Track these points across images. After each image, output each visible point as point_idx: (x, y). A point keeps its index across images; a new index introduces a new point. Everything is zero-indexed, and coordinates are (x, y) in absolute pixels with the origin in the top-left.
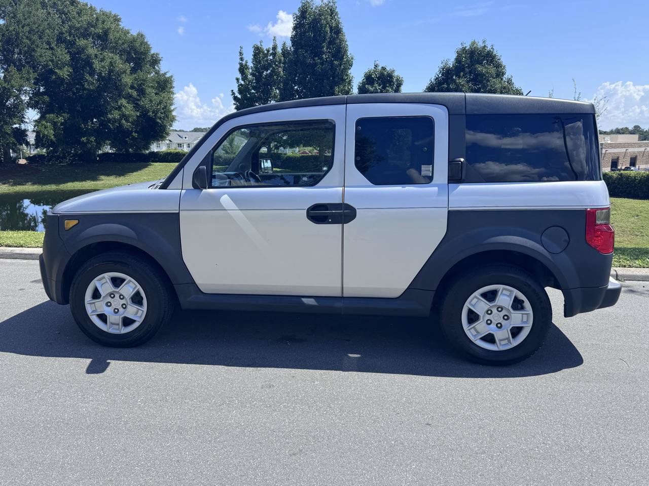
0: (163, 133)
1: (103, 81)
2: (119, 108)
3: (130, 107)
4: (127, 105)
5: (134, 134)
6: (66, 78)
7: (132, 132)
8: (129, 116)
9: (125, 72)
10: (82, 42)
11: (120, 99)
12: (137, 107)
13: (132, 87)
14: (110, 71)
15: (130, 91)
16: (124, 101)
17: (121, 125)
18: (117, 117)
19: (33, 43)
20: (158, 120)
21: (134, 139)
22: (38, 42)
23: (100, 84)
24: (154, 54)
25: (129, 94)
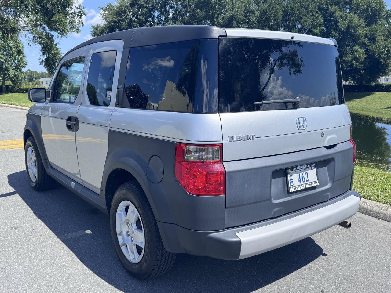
0: (385, 69)
1: (342, 34)
2: (353, 52)
3: (361, 51)
4: (359, 50)
5: (361, 71)
6: (319, 34)
7: (360, 69)
8: (359, 58)
9: (359, 26)
10: (332, 8)
11: (355, 46)
12: (367, 50)
13: (366, 36)
14: (349, 27)
15: (363, 39)
16: (357, 48)
17: (352, 65)
18: (350, 59)
19: (301, 13)
20: (382, 60)
21: (361, 75)
22: (304, 12)
23: (340, 36)
24: (389, 10)
25: (362, 42)
